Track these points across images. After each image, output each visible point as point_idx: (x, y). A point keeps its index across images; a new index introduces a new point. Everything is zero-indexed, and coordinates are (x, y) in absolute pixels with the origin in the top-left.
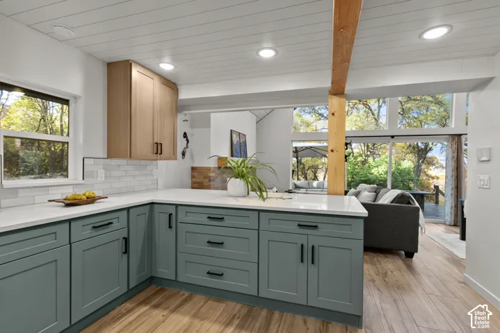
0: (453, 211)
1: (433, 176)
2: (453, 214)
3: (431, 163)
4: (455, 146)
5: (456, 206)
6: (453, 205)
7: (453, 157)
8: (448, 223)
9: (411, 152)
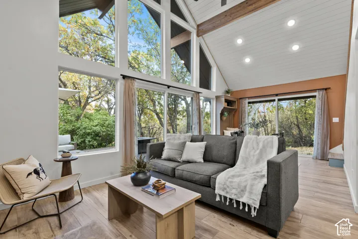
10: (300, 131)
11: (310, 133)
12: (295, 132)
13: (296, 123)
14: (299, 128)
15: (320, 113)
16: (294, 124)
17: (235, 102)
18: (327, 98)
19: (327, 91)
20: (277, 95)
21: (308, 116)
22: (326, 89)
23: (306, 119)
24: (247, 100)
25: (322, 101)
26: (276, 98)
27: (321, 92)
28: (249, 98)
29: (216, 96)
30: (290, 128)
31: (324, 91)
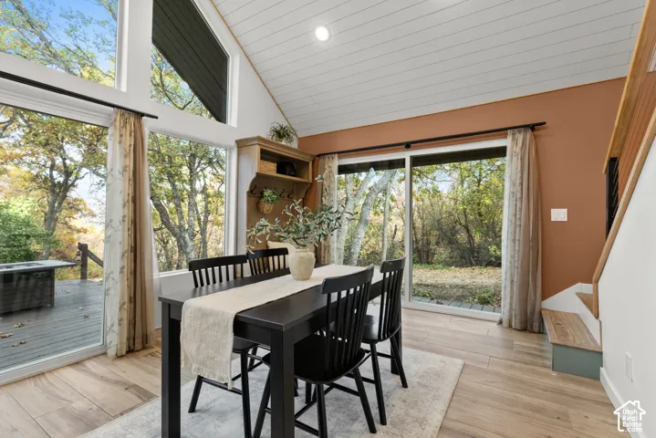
0: (125, 316)
1: (79, 227)
2: (125, 322)
3: (75, 207)
4: (129, 141)
5: (133, 300)
6: (126, 299)
7: (125, 169)
8: (112, 352)
9: (40, 187)
10: (470, 237)
11: (486, 241)
12: (462, 237)
13: (463, 222)
14: (468, 231)
15: (519, 195)
16: (460, 224)
17: (308, 163)
18: (537, 151)
19: (537, 133)
20: (408, 146)
21: (483, 210)
22: (533, 127)
23: (480, 215)
24: (336, 162)
25: (522, 159)
26: (407, 155)
27: (520, 137)
28: (342, 154)
29: (237, 142)
30: (454, 232)
31: (529, 134)
